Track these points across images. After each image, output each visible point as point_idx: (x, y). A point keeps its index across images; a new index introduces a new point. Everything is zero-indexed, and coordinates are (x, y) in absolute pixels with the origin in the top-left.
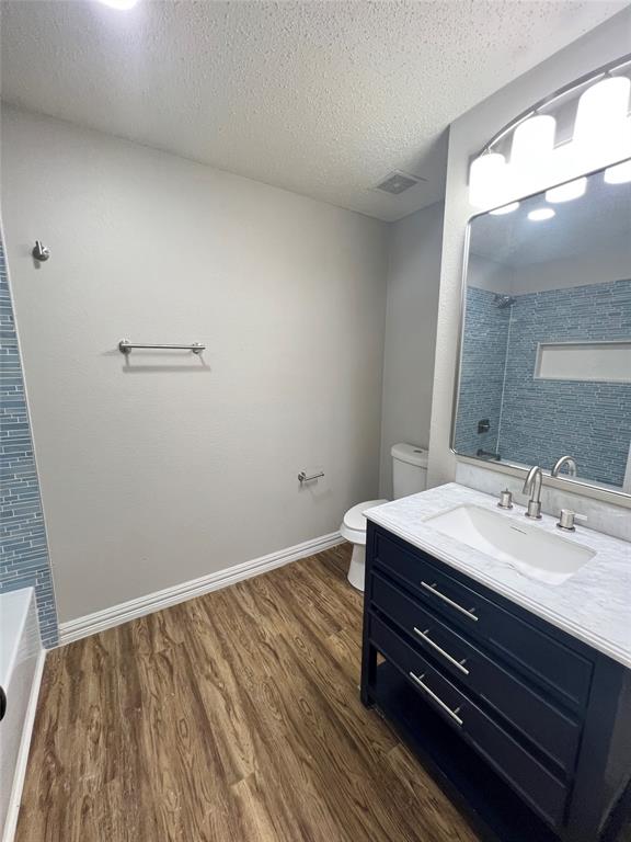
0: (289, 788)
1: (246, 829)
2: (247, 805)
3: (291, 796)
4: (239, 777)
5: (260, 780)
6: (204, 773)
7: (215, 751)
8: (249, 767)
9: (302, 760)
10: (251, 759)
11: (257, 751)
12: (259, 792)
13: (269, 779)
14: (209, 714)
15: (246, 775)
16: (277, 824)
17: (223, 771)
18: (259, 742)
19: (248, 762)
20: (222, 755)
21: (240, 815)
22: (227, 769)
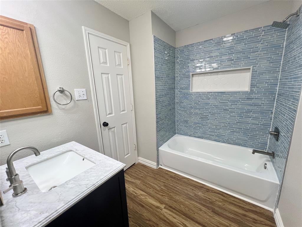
0: (150, 212)
1: (157, 201)
2: (159, 204)
3: (149, 211)
4: (165, 208)
5: (159, 210)
6: (174, 205)
7: (177, 210)
8: (164, 211)
9: (149, 220)
10: (165, 213)
11: (165, 216)
12: (158, 207)
13: (157, 211)
14: (189, 220)
15: (163, 209)
16: (149, 204)
17: (170, 208)
18: (166, 219)
19: (165, 212)
20: (174, 211)
21: (159, 202)
22: (169, 208)
